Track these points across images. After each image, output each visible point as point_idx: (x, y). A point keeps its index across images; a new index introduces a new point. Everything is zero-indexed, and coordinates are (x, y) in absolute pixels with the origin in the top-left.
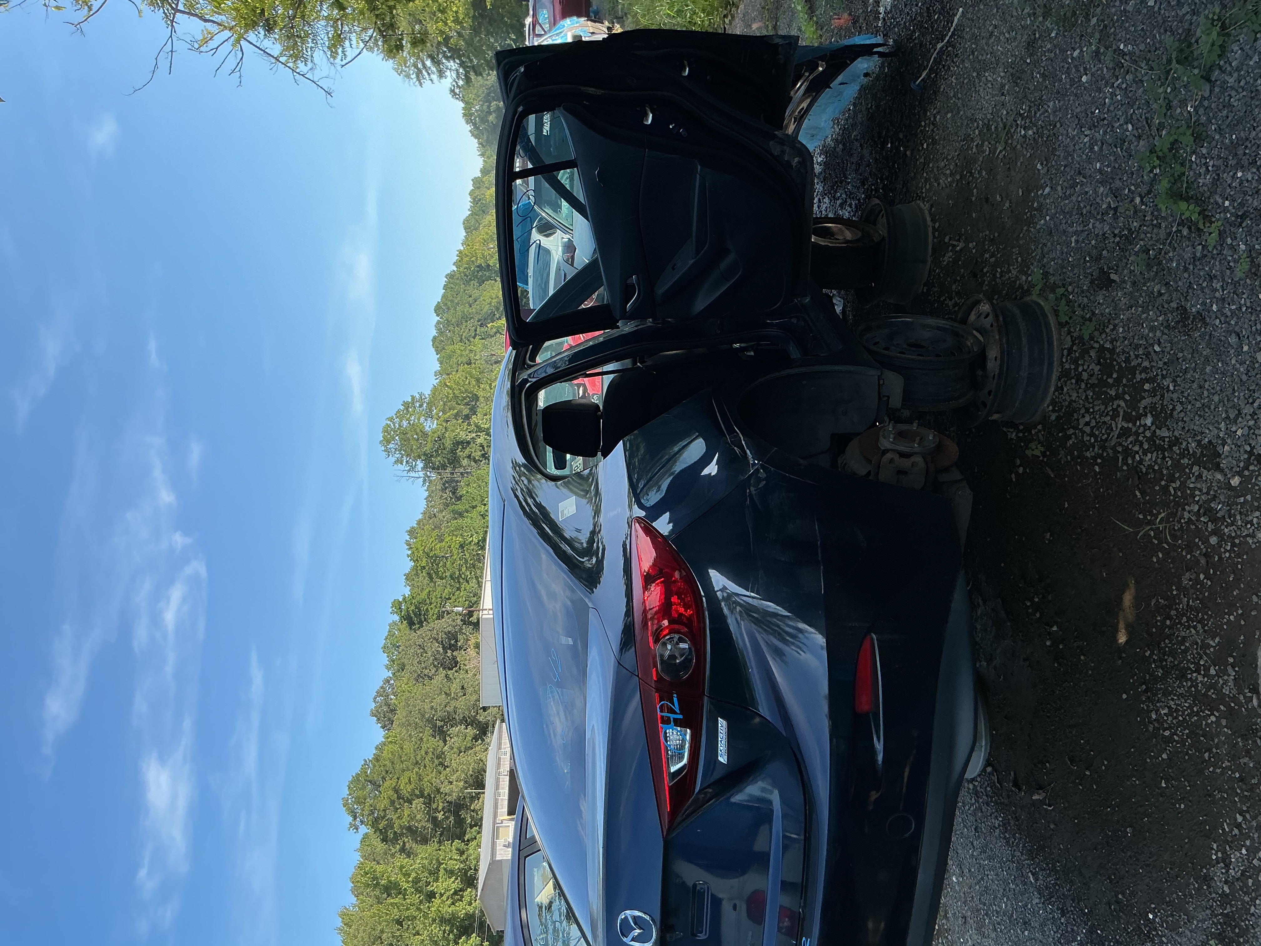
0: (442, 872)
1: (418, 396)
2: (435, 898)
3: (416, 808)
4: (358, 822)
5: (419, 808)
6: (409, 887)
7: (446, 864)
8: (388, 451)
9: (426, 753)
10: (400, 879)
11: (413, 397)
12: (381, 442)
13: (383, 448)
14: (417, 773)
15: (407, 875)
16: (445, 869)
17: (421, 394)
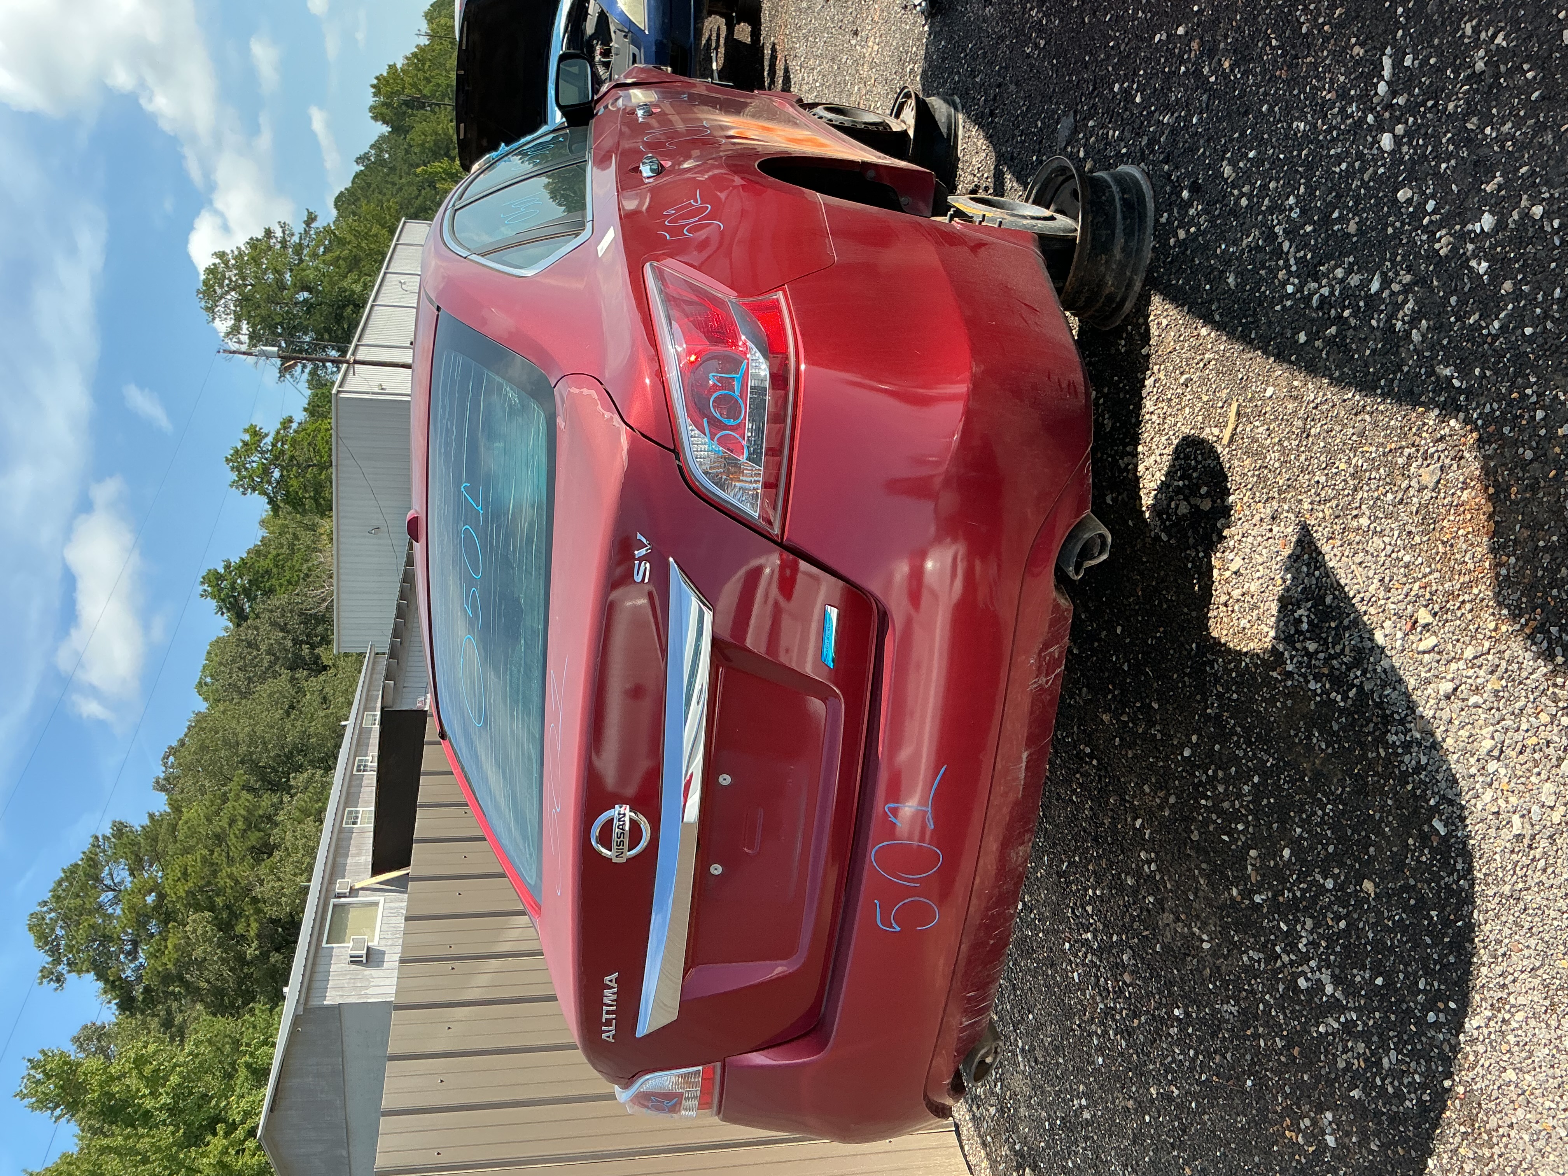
0: (243, 1072)
1: (279, 233)
2: (215, 1134)
3: (195, 931)
4: (62, 968)
5: (199, 932)
6: (156, 1109)
7: (252, 1055)
8: (211, 310)
9: (232, 821)
10: (138, 1090)
11: (269, 233)
12: (198, 292)
13: (203, 304)
14: (204, 860)
15: (155, 1081)
16: (248, 1066)
17: (283, 226)
